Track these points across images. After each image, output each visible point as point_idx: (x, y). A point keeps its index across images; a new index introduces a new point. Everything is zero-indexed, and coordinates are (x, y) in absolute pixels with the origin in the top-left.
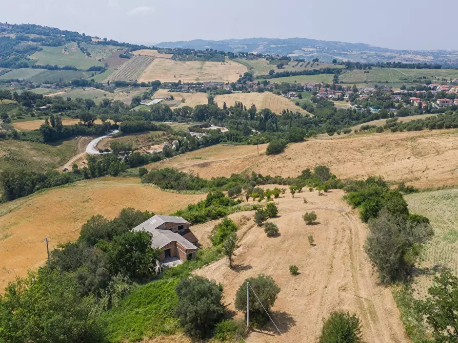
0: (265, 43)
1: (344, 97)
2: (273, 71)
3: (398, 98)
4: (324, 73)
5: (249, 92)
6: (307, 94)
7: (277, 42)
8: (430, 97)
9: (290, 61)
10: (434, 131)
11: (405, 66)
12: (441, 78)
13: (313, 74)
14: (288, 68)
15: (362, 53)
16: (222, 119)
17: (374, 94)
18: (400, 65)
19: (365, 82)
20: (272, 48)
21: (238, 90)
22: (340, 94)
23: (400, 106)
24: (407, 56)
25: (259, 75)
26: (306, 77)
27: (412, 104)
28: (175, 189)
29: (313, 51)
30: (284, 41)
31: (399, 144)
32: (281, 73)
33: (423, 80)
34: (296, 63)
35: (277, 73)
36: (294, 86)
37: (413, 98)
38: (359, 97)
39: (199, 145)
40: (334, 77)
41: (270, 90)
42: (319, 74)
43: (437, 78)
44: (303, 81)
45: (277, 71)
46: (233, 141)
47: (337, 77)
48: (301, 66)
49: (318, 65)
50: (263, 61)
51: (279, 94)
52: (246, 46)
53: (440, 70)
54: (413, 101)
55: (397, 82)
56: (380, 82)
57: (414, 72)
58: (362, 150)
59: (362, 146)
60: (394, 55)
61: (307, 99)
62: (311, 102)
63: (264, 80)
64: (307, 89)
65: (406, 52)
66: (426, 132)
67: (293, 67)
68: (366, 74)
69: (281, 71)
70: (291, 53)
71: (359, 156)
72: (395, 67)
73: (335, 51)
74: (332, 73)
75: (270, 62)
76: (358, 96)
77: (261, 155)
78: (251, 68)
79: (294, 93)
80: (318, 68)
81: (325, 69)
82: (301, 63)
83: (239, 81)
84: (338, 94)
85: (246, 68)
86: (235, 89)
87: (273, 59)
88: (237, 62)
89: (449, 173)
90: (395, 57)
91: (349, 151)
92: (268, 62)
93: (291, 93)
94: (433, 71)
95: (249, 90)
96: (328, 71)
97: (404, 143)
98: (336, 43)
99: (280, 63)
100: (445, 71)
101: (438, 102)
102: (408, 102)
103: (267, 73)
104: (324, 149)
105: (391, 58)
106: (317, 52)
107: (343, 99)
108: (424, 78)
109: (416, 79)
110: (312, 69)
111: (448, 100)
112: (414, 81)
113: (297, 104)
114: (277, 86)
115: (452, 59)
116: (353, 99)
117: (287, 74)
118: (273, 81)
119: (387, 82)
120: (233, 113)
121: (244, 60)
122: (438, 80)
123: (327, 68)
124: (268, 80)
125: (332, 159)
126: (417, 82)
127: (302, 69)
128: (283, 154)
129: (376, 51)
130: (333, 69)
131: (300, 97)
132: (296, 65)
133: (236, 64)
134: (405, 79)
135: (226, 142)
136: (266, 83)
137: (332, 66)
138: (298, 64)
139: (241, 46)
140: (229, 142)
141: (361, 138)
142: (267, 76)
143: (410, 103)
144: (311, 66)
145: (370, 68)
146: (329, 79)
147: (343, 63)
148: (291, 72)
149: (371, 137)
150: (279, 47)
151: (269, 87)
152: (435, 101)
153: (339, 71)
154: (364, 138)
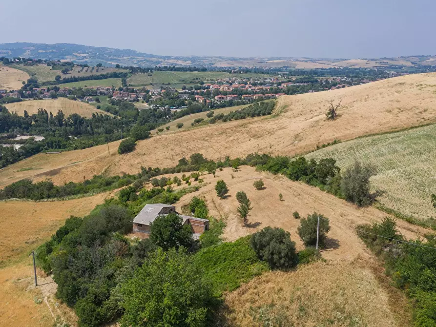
0: (32, 48)
1: (139, 99)
2: (60, 77)
3: (185, 96)
4: (111, 77)
5: (41, 99)
6: (103, 97)
7: (45, 47)
8: (208, 94)
9: (74, 66)
10: (256, 119)
11: (179, 70)
12: (209, 78)
13: (101, 79)
14: (74, 73)
15: (132, 58)
16: (27, 129)
17: (164, 95)
18: (174, 69)
19: (151, 84)
20: (40, 53)
21: (27, 98)
22: (135, 96)
23: (190, 104)
24: (171, 61)
25: (44, 81)
26: (93, 81)
27: (197, 101)
28: (54, 197)
29: (85, 57)
30: (54, 47)
31: (235, 131)
32: (68, 79)
33: (197, 81)
34: (80, 68)
35: (64, 79)
36: (88, 91)
37: (197, 96)
38: (152, 98)
39: (19, 156)
40: (122, 81)
41: (64, 96)
42: (106, 78)
43: (207, 79)
44: (94, 85)
45: (63, 76)
46: (55, 148)
47: (125, 81)
48: (86, 71)
49: (103, 69)
50: (43, 67)
51: (74, 99)
52: (10, 52)
53: (206, 72)
54: (198, 99)
55: (178, 84)
56: (163, 84)
57: (188, 75)
58: (206, 139)
59: (205, 135)
60: (160, 60)
61: (106, 102)
62: (110, 105)
63: (53, 86)
64: (101, 93)
65: (169, 58)
66: (249, 119)
67: (79, 72)
68: (149, 77)
69: (67, 76)
70: (63, 59)
71: (206, 144)
72: (171, 70)
73: (107, 56)
74: (119, 77)
75: (53, 67)
76: (150, 97)
77: (113, 155)
78: (33, 75)
79: (91, 97)
80: (104, 73)
81: (111, 74)
82: (86, 68)
83: (25, 88)
84: (134, 96)
85: (27, 74)
86: (23, 96)
87: (55, 65)
88: (16, 68)
89: (291, 145)
90: (162, 62)
91: (196, 141)
92: (51, 67)
93: (88, 98)
94: (202, 73)
95: (41, 96)
96: (115, 75)
97: (239, 129)
98: (105, 49)
99: (64, 68)
100: (210, 73)
101: (216, 98)
102: (194, 100)
103: (53, 79)
104: (172, 142)
105: (159, 63)
106: (90, 57)
107: (138, 101)
108: (197, 79)
109: (191, 80)
110: (98, 74)
111: (223, 96)
112: (191, 82)
113: (99, 108)
114: (70, 92)
115: (206, 63)
116: (147, 99)
117: (75, 80)
118: (62, 87)
119: (169, 84)
120: (36, 121)
121: (22, 65)
122: (208, 80)
123: (114, 73)
124: (57, 86)
125: (184, 149)
126: (193, 83)
127: (88, 74)
128: (135, 152)
129: (143, 56)
130: (120, 74)
131: (98, 100)
132: (81, 71)
133: (15, 70)
134: (183, 81)
135: (48, 150)
136: (57, 89)
137: (118, 71)
138: (83, 68)
139: (5, 51)
140: (50, 149)
141: (200, 130)
142: (54, 82)
143: (196, 100)
144: (97, 71)
145: (152, 72)
146: (118, 83)
147: (126, 68)
148: (79, 77)
149: (208, 128)
150: (49, 53)
151: (61, 92)
152: (214, 97)
153: (125, 75)
154: (203, 129)
